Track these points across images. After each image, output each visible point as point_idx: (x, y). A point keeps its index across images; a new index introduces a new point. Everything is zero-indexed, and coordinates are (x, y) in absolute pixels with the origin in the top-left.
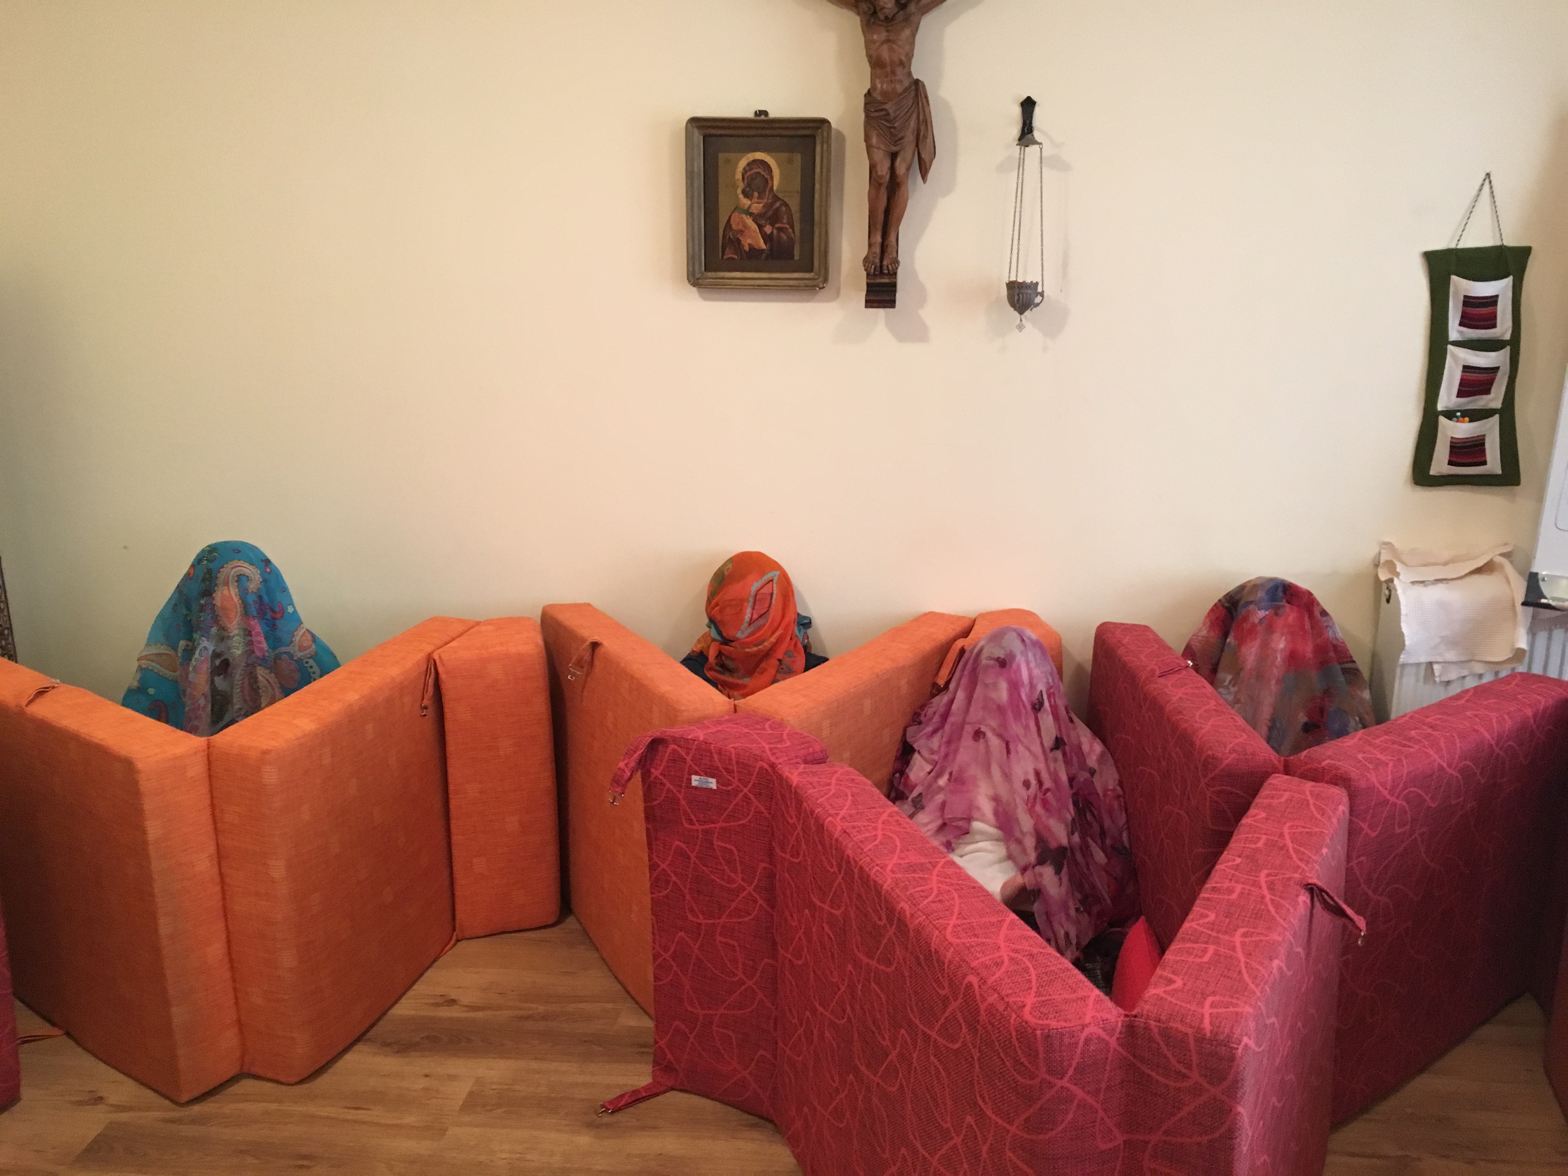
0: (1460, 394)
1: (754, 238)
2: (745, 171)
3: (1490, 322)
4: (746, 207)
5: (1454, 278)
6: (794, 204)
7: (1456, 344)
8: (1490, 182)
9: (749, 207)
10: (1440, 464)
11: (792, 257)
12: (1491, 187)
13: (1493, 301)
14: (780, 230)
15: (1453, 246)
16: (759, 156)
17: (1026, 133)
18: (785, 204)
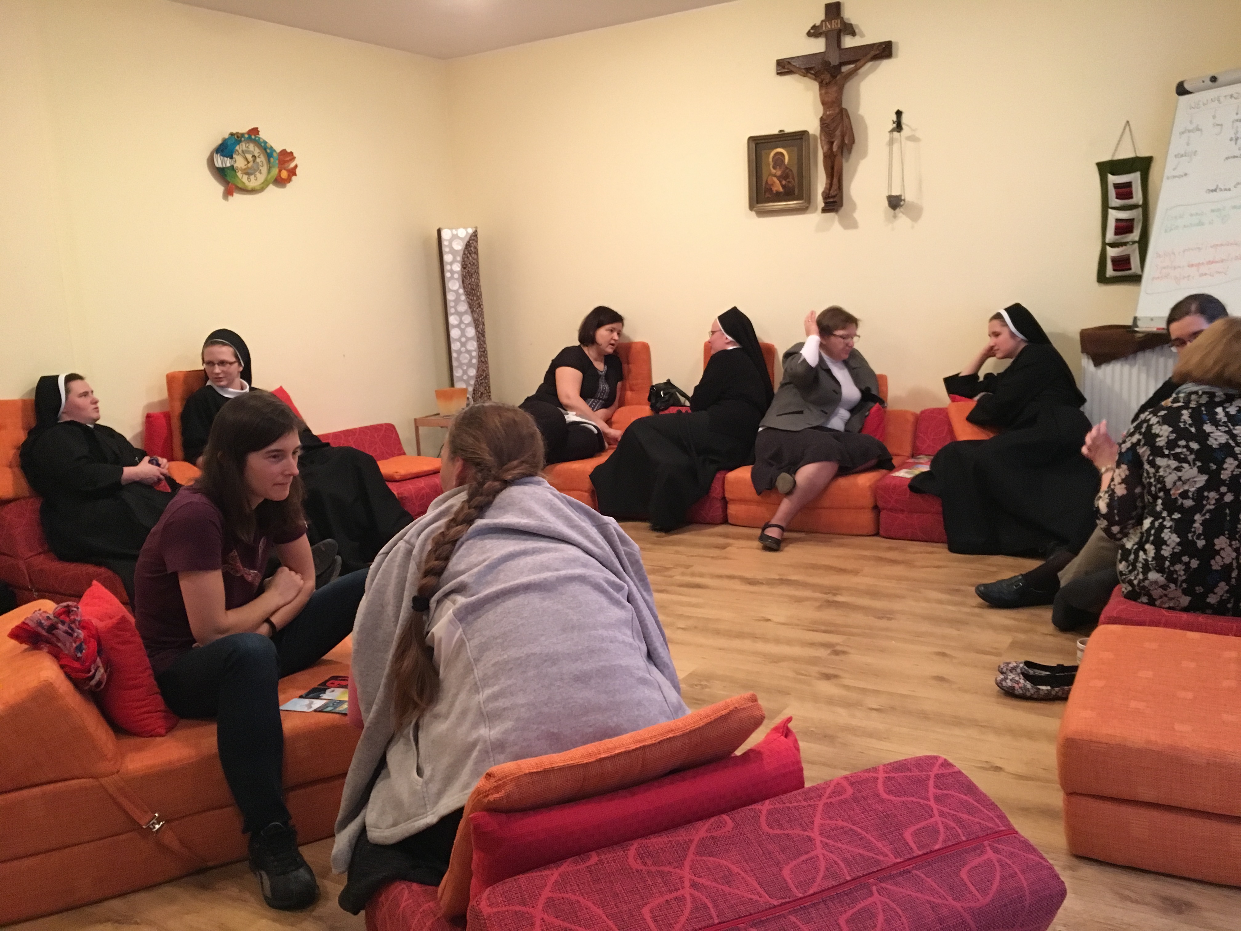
0: (1116, 233)
1: (778, 187)
2: (773, 157)
3: (1129, 196)
4: (774, 173)
5: (1111, 175)
6: (795, 170)
7: (1114, 208)
8: (1129, 125)
9: (776, 173)
10: (1110, 272)
11: (794, 194)
12: (1130, 128)
13: (1129, 185)
14: (789, 182)
15: (1111, 159)
16: (780, 150)
17: (899, 126)
18: (791, 170)
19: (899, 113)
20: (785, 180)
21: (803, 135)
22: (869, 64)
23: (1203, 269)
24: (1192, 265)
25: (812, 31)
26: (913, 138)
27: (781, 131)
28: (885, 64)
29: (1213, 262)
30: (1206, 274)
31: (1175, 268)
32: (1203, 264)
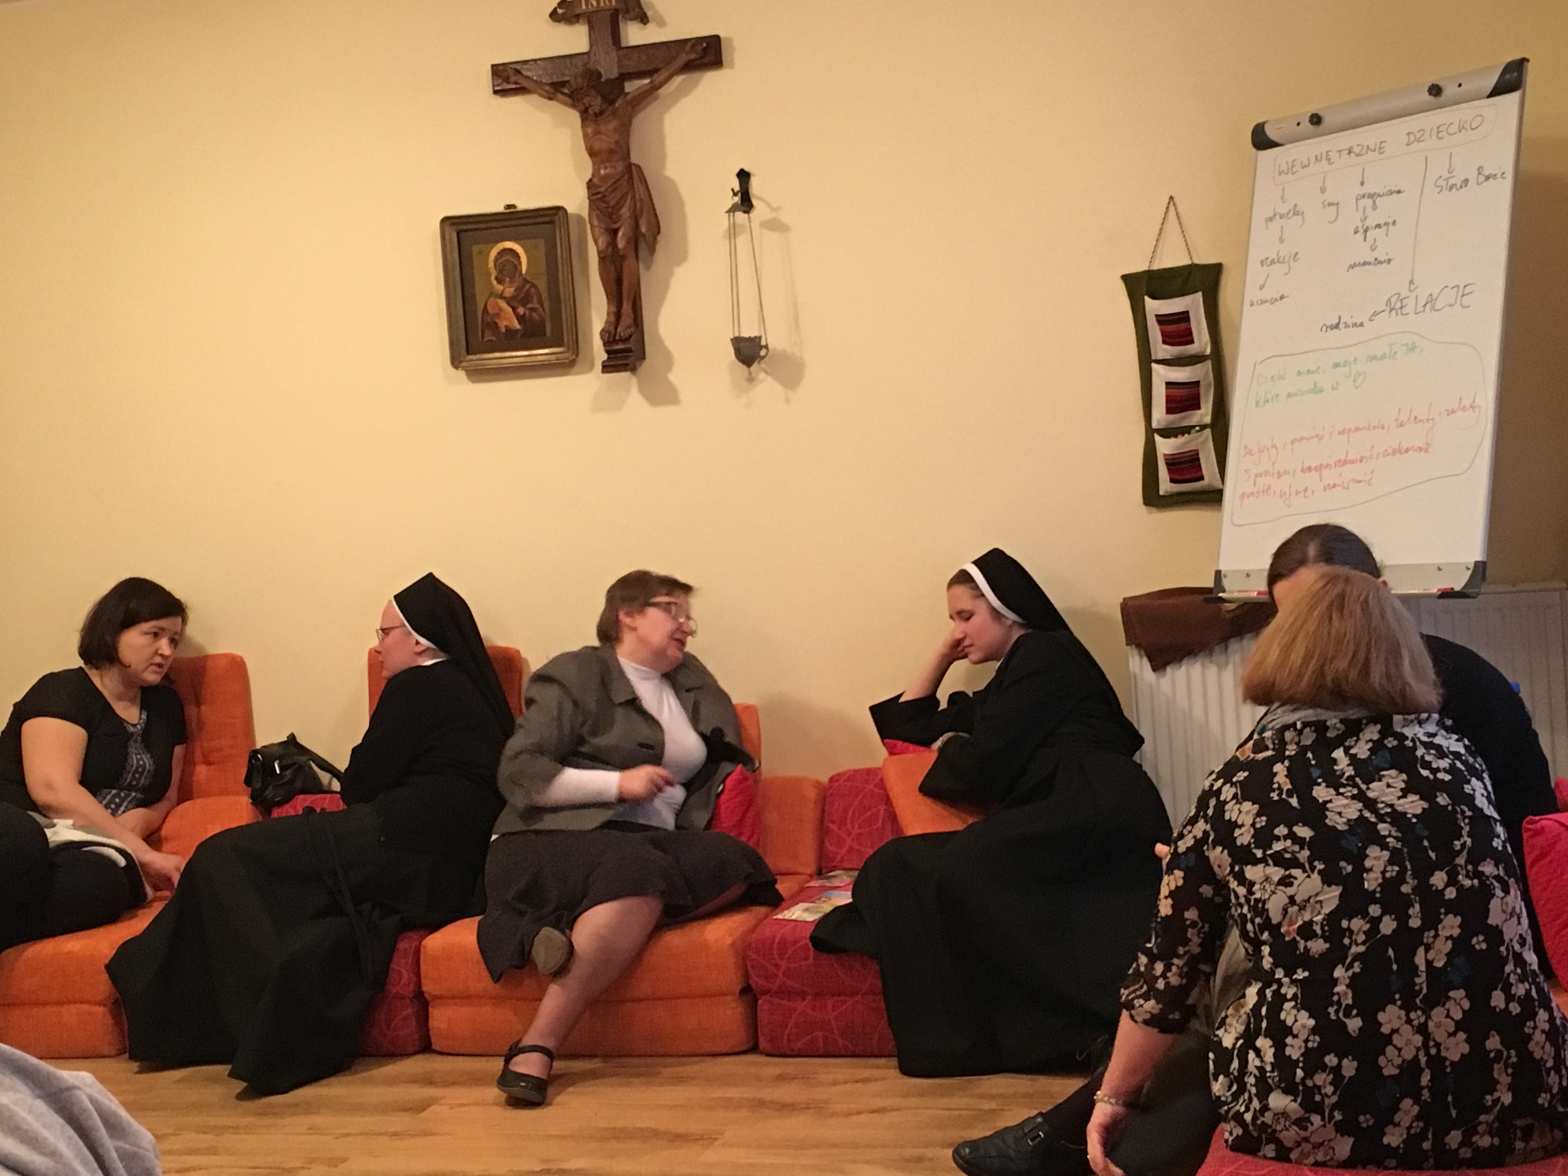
0: (1169, 410)
1: (509, 320)
2: (496, 260)
3: (1186, 338)
4: (500, 292)
5: (1147, 300)
6: (542, 285)
7: (1159, 362)
8: (1174, 205)
9: (503, 291)
10: (1165, 483)
11: (545, 334)
12: (1176, 209)
13: (1184, 317)
14: (532, 310)
15: (1147, 269)
16: (509, 245)
17: (745, 202)
18: (534, 286)
19: (744, 176)
20: (524, 306)
21: (556, 214)
22: (679, 79)
23: (1330, 476)
24: (1309, 469)
25: (560, 11)
26: (775, 225)
27: (509, 207)
28: (710, 79)
29: (1345, 462)
30: (1334, 486)
31: (1279, 475)
32: (1327, 466)
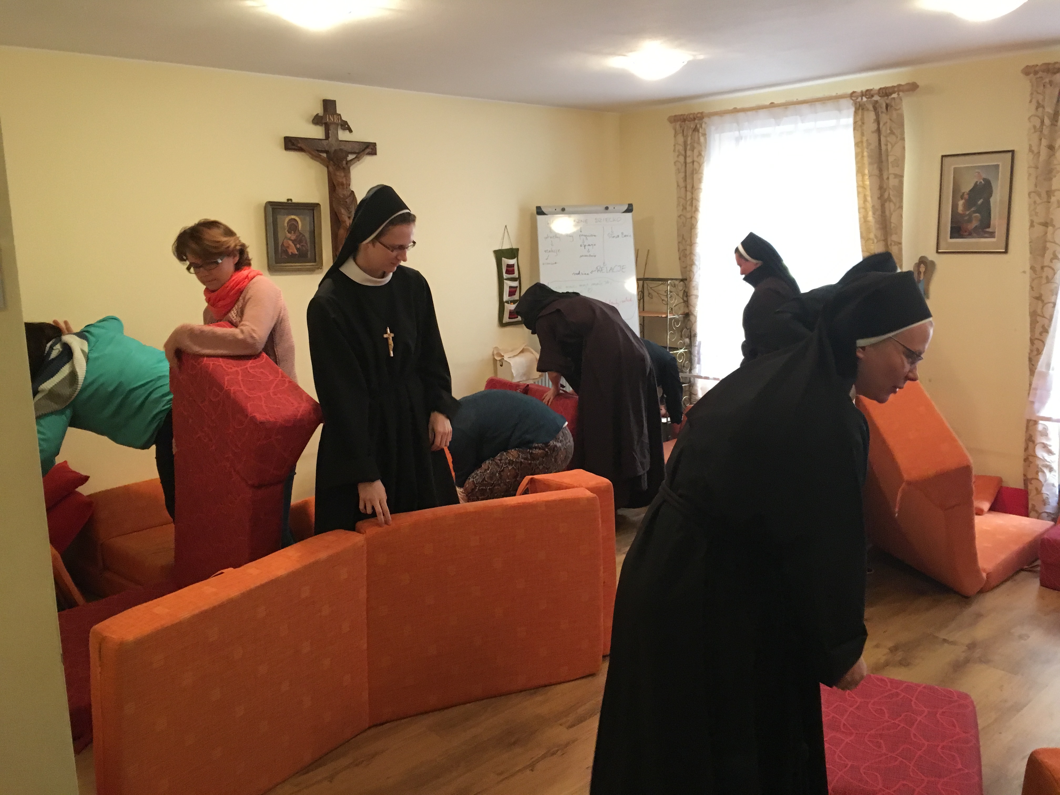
0: (509, 296)
3: (513, 272)
4: (289, 237)
5: (503, 259)
6: (307, 235)
7: (506, 279)
8: (507, 228)
9: (290, 237)
10: (506, 319)
11: (308, 257)
12: (507, 230)
13: (513, 266)
14: (302, 246)
15: (500, 248)
16: (293, 217)
18: (304, 236)
21: (315, 206)
25: (315, 119)
27: (288, 200)
